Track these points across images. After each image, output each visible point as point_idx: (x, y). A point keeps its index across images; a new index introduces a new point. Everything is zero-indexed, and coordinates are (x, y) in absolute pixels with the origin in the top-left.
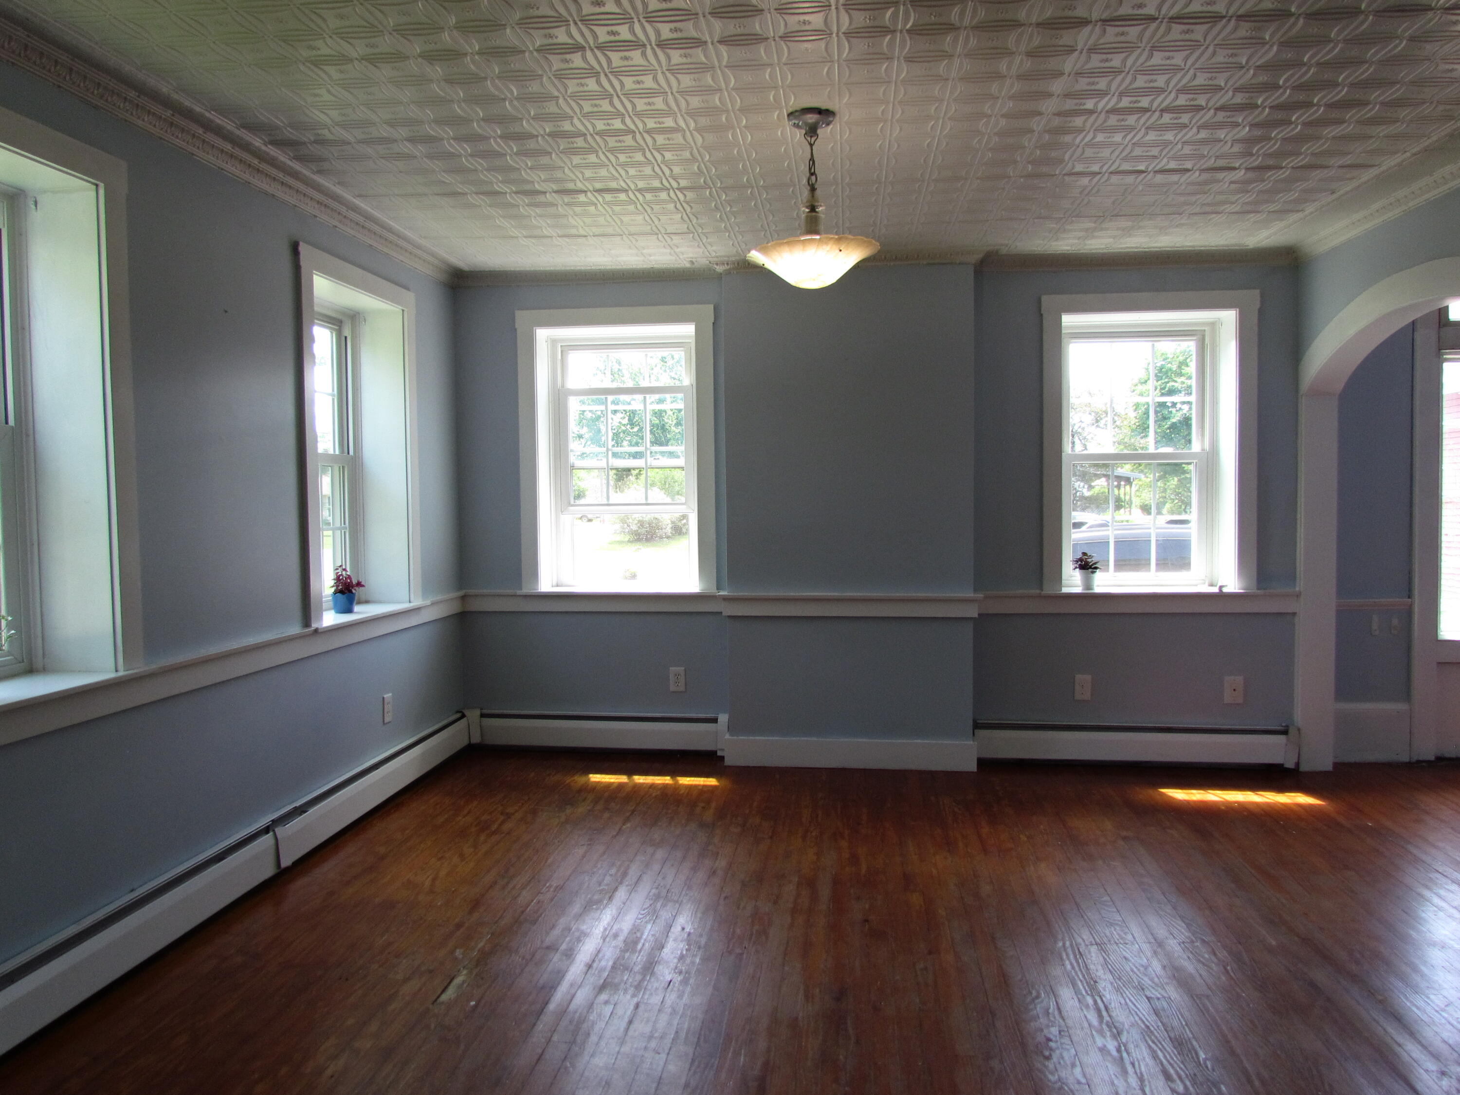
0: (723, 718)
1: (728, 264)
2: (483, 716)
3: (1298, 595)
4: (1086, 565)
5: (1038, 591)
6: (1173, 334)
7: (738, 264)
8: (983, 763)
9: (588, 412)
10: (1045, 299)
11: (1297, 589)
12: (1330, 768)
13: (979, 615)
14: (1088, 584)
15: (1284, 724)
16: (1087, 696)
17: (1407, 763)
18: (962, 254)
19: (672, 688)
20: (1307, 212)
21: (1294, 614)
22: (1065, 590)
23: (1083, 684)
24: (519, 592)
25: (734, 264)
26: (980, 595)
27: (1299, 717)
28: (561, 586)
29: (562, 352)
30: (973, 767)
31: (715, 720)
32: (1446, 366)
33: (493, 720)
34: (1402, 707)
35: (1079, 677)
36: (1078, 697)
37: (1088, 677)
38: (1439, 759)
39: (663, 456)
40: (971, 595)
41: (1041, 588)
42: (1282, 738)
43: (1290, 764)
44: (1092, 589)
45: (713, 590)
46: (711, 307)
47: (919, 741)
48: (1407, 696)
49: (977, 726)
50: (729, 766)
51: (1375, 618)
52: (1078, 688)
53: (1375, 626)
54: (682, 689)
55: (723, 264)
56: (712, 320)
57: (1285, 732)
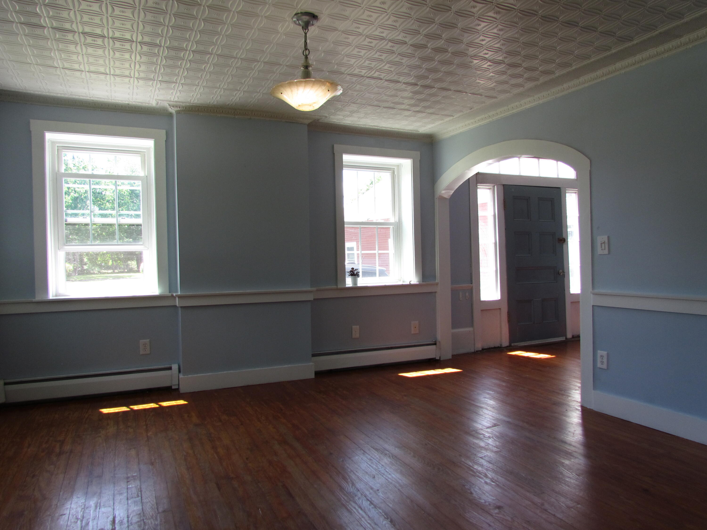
0: (175, 367)
1: (179, 107)
2: (6, 384)
3: (437, 284)
4: (354, 274)
5: (335, 287)
6: (381, 169)
7: (186, 108)
8: (317, 373)
9: (77, 188)
10: (335, 146)
11: (437, 281)
12: (451, 357)
13: (314, 299)
14: (355, 282)
15: (434, 341)
16: (358, 335)
17: (473, 352)
18: (303, 119)
19: (142, 352)
20: (454, 117)
21: (436, 292)
22: (347, 286)
23: (356, 330)
24: (34, 300)
25: (183, 107)
26: (314, 289)
27: (439, 337)
28: (59, 296)
29: (58, 149)
30: (313, 376)
31: (170, 368)
32: (478, 190)
33: (14, 386)
34: (471, 329)
35: (353, 327)
36: (354, 336)
37: (358, 327)
38: (483, 349)
39: (128, 217)
40: (309, 289)
41: (336, 284)
42: (434, 347)
43: (438, 358)
44: (357, 285)
45: (167, 293)
46: (164, 132)
47: (286, 366)
48: (472, 324)
49: (314, 355)
50: (183, 393)
51: (461, 294)
52: (353, 332)
53: (461, 296)
54: (148, 352)
55: (177, 107)
56: (165, 139)
57: (435, 344)
